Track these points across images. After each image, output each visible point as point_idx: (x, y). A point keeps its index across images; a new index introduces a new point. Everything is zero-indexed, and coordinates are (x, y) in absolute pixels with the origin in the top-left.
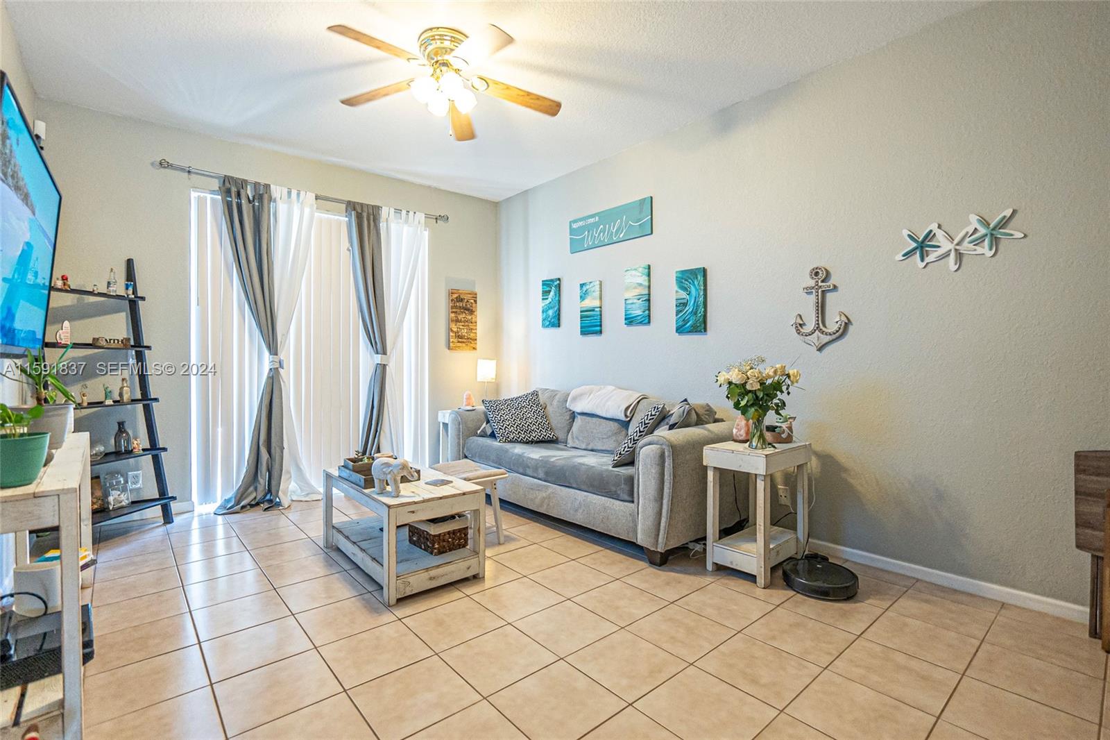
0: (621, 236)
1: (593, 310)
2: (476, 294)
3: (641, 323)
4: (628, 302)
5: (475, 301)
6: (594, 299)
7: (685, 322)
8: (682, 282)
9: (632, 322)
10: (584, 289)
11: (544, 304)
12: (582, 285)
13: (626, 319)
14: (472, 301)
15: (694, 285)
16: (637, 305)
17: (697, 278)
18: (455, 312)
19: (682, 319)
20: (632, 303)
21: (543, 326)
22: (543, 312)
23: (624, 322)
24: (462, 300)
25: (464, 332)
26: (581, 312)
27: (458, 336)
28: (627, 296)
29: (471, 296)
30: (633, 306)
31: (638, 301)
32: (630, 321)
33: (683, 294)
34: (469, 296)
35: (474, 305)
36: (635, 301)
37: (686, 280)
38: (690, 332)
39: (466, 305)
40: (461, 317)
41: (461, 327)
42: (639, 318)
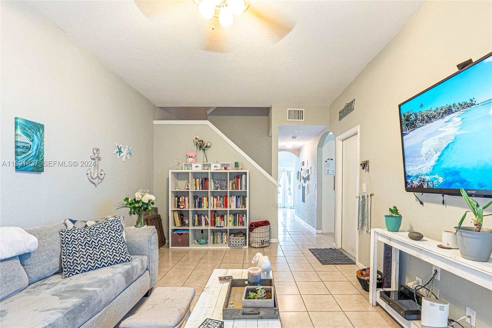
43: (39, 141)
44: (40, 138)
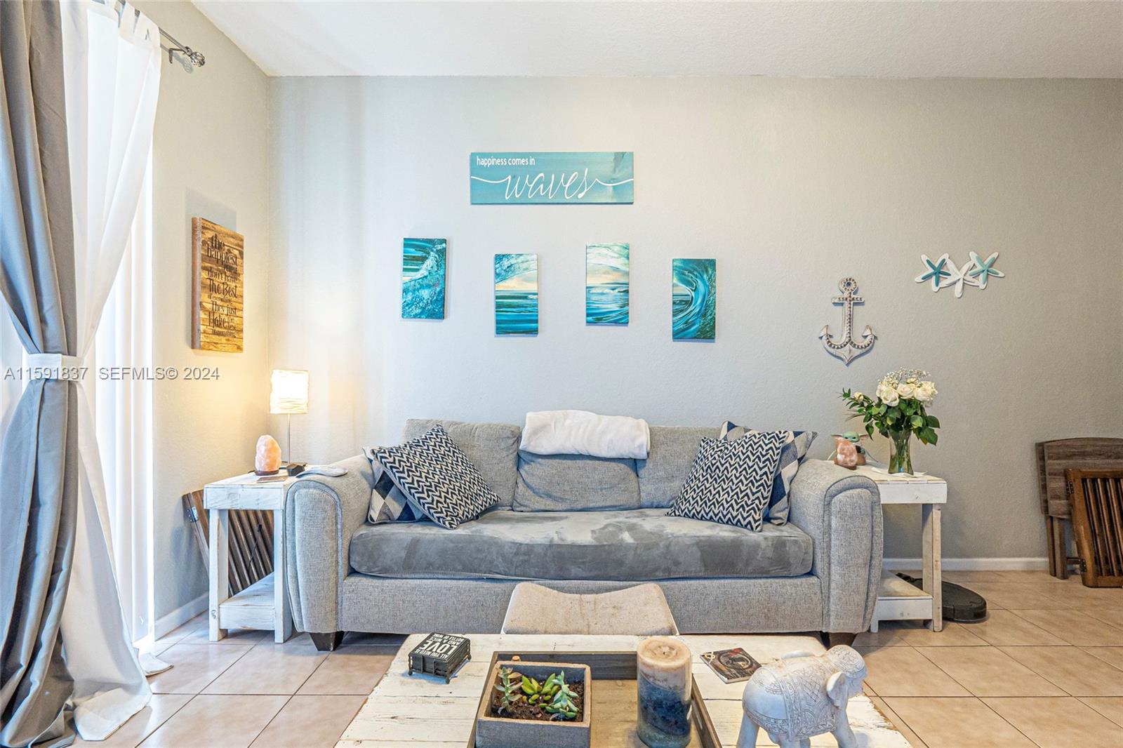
0: (580, 196)
2: (242, 240)
3: (616, 322)
5: (241, 253)
6: (528, 280)
8: (684, 274)
10: (505, 263)
11: (407, 279)
12: (500, 258)
13: (588, 315)
14: (236, 252)
16: (610, 298)
18: (209, 270)
21: (405, 314)
22: (405, 291)
23: (584, 318)
24: (220, 246)
25: (223, 313)
26: (497, 298)
27: (214, 320)
28: (590, 282)
29: (236, 242)
31: (612, 292)
33: (684, 290)
34: (232, 240)
35: (239, 261)
36: (607, 291)
37: (690, 272)
39: (227, 258)
40: (218, 281)
41: (219, 302)
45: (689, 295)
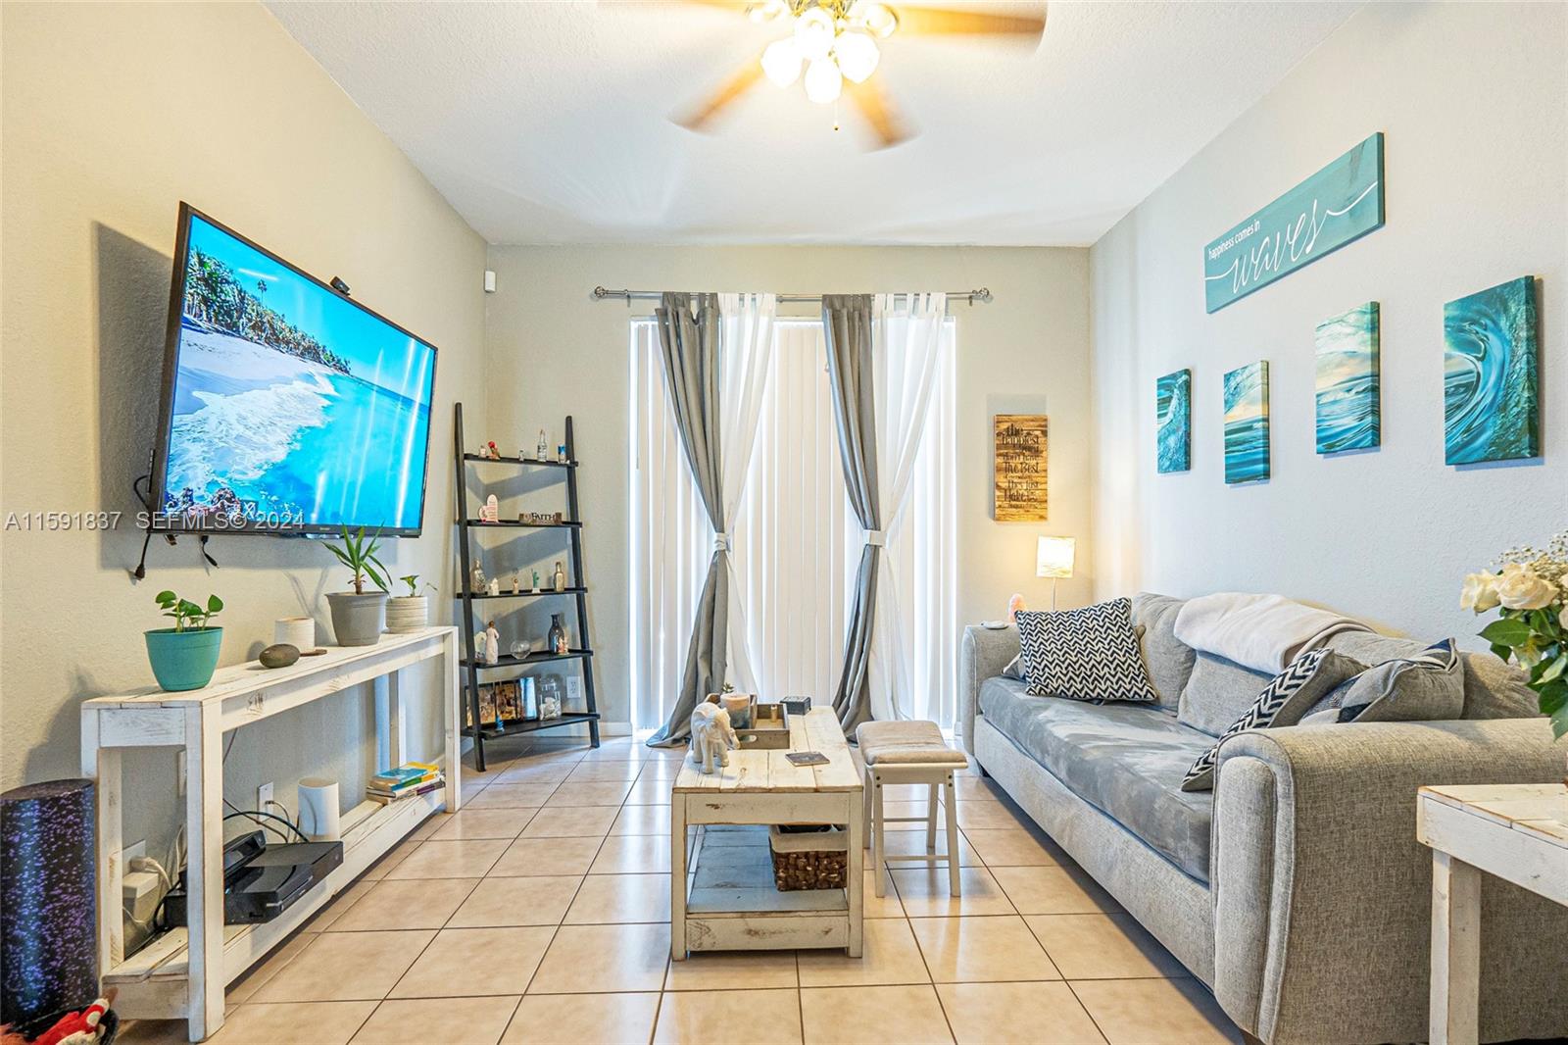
0: (1309, 250)
1: (1250, 428)
4: (1324, 400)
6: (1252, 402)
7: (1472, 433)
8: (1462, 330)
9: (1332, 446)
10: (1233, 384)
12: (1228, 377)
13: (1319, 441)
15: (1497, 330)
16: (1345, 406)
17: (1506, 310)
19: (1463, 427)
20: (1334, 402)
23: (1315, 447)
28: (1321, 386)
30: (1336, 408)
32: (1330, 444)
33: (1466, 361)
36: (1341, 395)
37: (1474, 322)
38: (1486, 459)
42: (1349, 435)
43: (1507, 348)
44: (1509, 337)
45: (1471, 372)
